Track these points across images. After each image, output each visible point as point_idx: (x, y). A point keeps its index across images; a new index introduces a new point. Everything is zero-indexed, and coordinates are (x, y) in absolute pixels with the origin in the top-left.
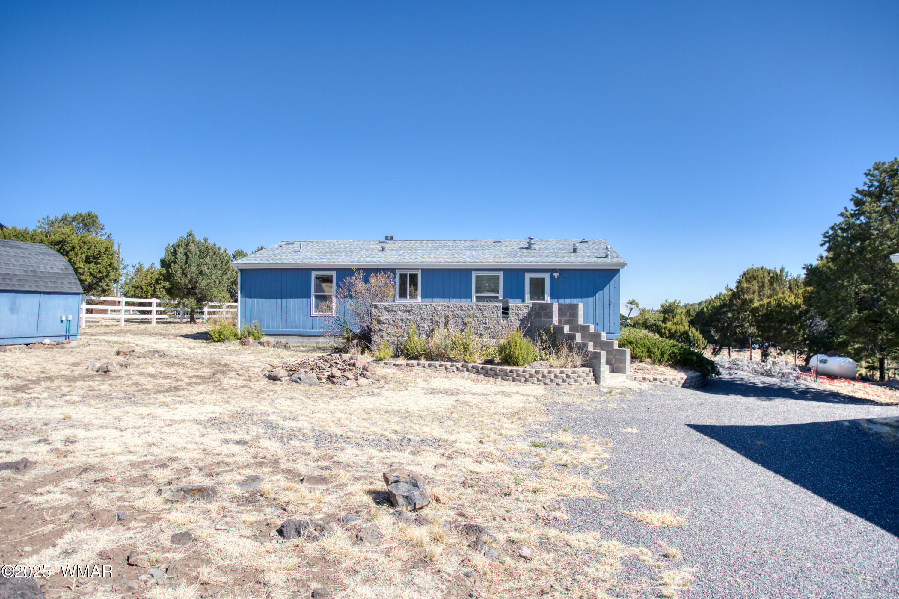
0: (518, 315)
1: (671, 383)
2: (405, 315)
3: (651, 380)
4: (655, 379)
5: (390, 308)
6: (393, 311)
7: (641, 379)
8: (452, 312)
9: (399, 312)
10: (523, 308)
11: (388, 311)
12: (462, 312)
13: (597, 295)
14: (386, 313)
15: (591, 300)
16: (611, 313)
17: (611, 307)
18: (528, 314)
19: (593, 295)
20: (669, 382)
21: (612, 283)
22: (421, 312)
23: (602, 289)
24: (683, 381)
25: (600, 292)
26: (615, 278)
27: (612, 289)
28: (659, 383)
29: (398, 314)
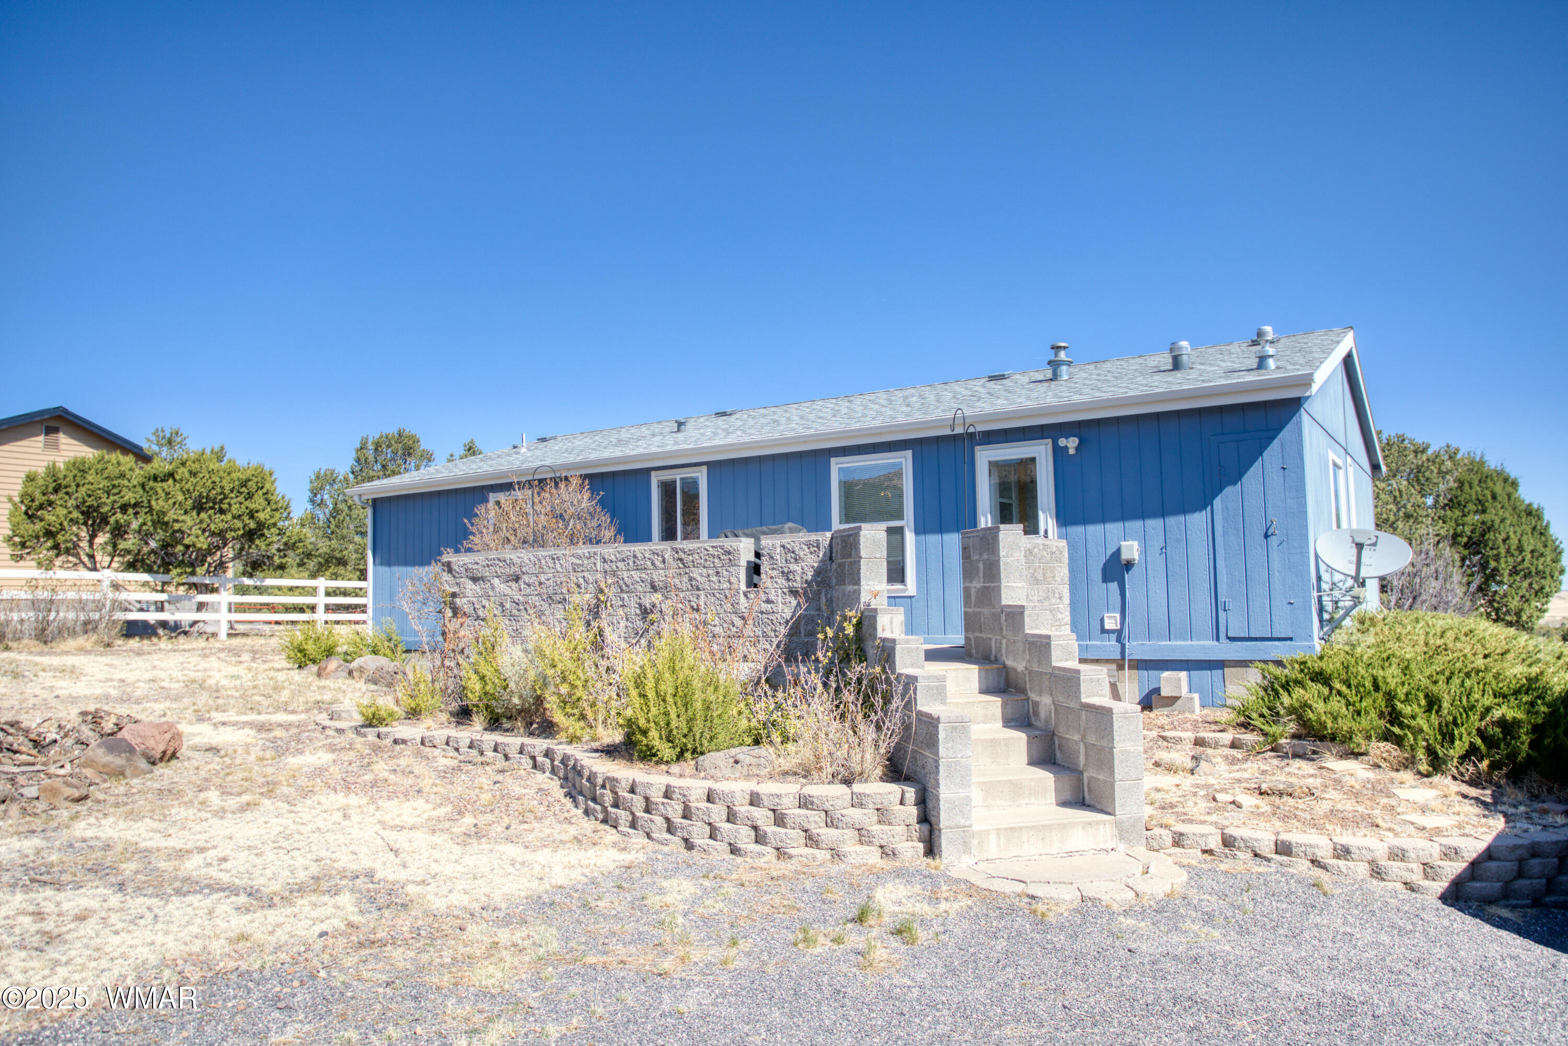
0: (786, 575)
1: (1377, 872)
2: (508, 591)
3: (1267, 849)
4: (1283, 849)
5: (480, 571)
6: (482, 579)
7: (1214, 843)
8: (614, 573)
9: (496, 581)
10: (804, 552)
11: (475, 580)
12: (636, 575)
13: (1217, 502)
14: (469, 585)
15: (1198, 519)
16: (1276, 564)
17: (1273, 541)
18: (818, 572)
19: (1204, 502)
20: (1362, 869)
21: (1272, 454)
22: (543, 578)
23: (1236, 477)
24: (1455, 868)
25: (1229, 490)
26: (1285, 434)
27: (1275, 478)
28: (1302, 866)
29: (493, 588)
